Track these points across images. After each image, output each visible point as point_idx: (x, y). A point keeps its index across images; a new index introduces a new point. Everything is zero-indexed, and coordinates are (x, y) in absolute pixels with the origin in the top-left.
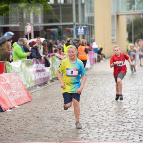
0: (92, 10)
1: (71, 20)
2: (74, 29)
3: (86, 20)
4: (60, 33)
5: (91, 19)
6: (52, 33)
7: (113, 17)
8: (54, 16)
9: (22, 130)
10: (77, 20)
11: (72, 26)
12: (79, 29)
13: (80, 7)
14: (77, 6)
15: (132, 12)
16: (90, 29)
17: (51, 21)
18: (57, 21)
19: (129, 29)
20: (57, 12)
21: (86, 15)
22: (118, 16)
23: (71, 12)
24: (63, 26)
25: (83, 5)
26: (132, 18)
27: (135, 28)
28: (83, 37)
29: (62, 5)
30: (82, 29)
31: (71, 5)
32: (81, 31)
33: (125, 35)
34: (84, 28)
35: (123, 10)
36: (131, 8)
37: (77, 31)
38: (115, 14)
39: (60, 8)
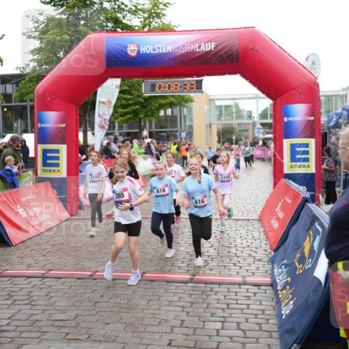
0: (191, 120)
1: (177, 127)
2: (178, 134)
3: (187, 127)
4: (168, 136)
5: (191, 127)
6: (162, 136)
7: (207, 125)
8: (164, 124)
10: (181, 128)
11: (176, 131)
12: (182, 134)
13: (183, 118)
14: (181, 117)
15: (220, 122)
16: (190, 134)
17: (162, 128)
18: (166, 128)
19: (218, 134)
20: (166, 121)
21: (188, 123)
22: (210, 125)
23: (176, 121)
24: (171, 131)
25: (185, 117)
26: (221, 127)
27: (223, 134)
28: (185, 139)
29: (170, 117)
31: (176, 117)
32: (183, 135)
33: (216, 139)
34: (186, 133)
35: (214, 120)
36: (219, 120)
37: (180, 135)
38: (208, 123)
39: (169, 118)
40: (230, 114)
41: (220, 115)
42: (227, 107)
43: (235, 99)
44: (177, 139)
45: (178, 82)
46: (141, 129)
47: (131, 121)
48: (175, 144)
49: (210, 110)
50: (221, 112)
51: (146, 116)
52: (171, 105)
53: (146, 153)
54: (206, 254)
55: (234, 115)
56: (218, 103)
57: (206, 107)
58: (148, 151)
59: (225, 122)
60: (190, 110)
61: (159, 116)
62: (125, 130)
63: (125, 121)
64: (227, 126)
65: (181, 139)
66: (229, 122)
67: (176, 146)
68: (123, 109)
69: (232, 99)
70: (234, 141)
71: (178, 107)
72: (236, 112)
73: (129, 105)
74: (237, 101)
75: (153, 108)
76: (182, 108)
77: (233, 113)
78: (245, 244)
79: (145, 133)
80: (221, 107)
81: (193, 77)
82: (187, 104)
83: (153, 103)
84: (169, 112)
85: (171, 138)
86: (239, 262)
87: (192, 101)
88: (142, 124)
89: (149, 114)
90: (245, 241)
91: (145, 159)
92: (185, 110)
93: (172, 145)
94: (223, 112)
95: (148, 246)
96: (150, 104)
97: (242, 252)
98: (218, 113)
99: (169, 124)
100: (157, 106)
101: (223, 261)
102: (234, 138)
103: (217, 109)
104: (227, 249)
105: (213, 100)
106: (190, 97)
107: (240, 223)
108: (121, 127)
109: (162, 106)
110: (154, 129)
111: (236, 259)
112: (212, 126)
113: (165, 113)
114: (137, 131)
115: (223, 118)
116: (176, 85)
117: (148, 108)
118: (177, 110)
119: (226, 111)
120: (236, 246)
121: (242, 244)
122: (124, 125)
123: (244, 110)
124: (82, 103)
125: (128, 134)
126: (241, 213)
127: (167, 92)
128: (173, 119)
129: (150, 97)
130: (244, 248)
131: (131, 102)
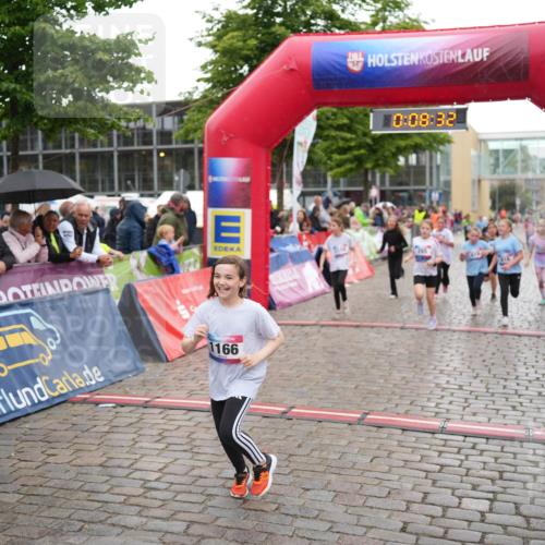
0: (449, 172)
1: (424, 184)
2: (427, 194)
3: (442, 185)
4: (410, 198)
5: (448, 184)
6: (401, 198)
7: (474, 182)
8: (404, 179)
9: (360, 309)
10: (431, 184)
11: (424, 191)
12: (433, 195)
13: (434, 170)
14: (431, 168)
15: (495, 176)
16: (446, 195)
17: (401, 184)
18: (407, 184)
19: (493, 196)
20: (408, 174)
21: (442, 178)
22: (479, 181)
23: (424, 173)
24: (415, 191)
25: (438, 167)
26: (496, 184)
27: (500, 196)
28: (438, 203)
29: (414, 167)
30: (437, 195)
31: (424, 167)
32: (435, 196)
33: (488, 203)
34: (440, 195)
35: (486, 173)
36: (494, 172)
37: (430, 196)
38: (476, 179)
39: (412, 170)
40: (512, 164)
41: (496, 165)
42: (508, 152)
43: (521, 139)
44: (424, 202)
45: (428, 112)
46: (368, 186)
47: (353, 174)
48: (420, 211)
49: (479, 157)
50: (497, 159)
51: (377, 166)
52: (417, 149)
53: (374, 225)
54: (467, 388)
55: (519, 165)
56: (493, 146)
57: (473, 153)
58: (379, 222)
59: (504, 177)
60: (446, 156)
61: (397, 166)
62: (342, 188)
63: (344, 175)
64: (507, 182)
65: (431, 202)
66: (511, 176)
67: (423, 214)
68: (340, 154)
69: (516, 139)
70: (518, 208)
71: (427, 152)
72: (523, 161)
73: (350, 149)
74: (524, 143)
75: (387, 153)
76: (434, 154)
77: (516, 162)
78: (533, 376)
79: (374, 192)
80: (497, 151)
81: (452, 104)
82: (441, 147)
83: (386, 146)
84: (413, 159)
85: (415, 201)
86: (521, 403)
87: (449, 142)
88: (370, 178)
89: (381, 162)
90: (532, 370)
91: (372, 233)
92: (439, 156)
93: (417, 212)
94: (501, 159)
95: (374, 371)
96: (383, 147)
97: (527, 388)
98: (492, 161)
99: (412, 178)
100: (394, 150)
101: (494, 402)
102: (518, 202)
103: (491, 155)
104: (502, 382)
105: (485, 141)
106: (447, 135)
107: (525, 340)
108: (336, 183)
109: (400, 151)
110: (388, 187)
111: (516, 398)
112: (483, 182)
113: (407, 160)
114: (361, 188)
115: (500, 170)
116: (424, 117)
117: (379, 154)
118: (425, 157)
119: (506, 158)
120: (517, 378)
121: (527, 375)
122: (342, 180)
123: (536, 157)
124: (276, 145)
125: (347, 194)
126: (526, 325)
127: (409, 128)
128: (419, 172)
129: (382, 136)
130: (530, 381)
131: (353, 144)
